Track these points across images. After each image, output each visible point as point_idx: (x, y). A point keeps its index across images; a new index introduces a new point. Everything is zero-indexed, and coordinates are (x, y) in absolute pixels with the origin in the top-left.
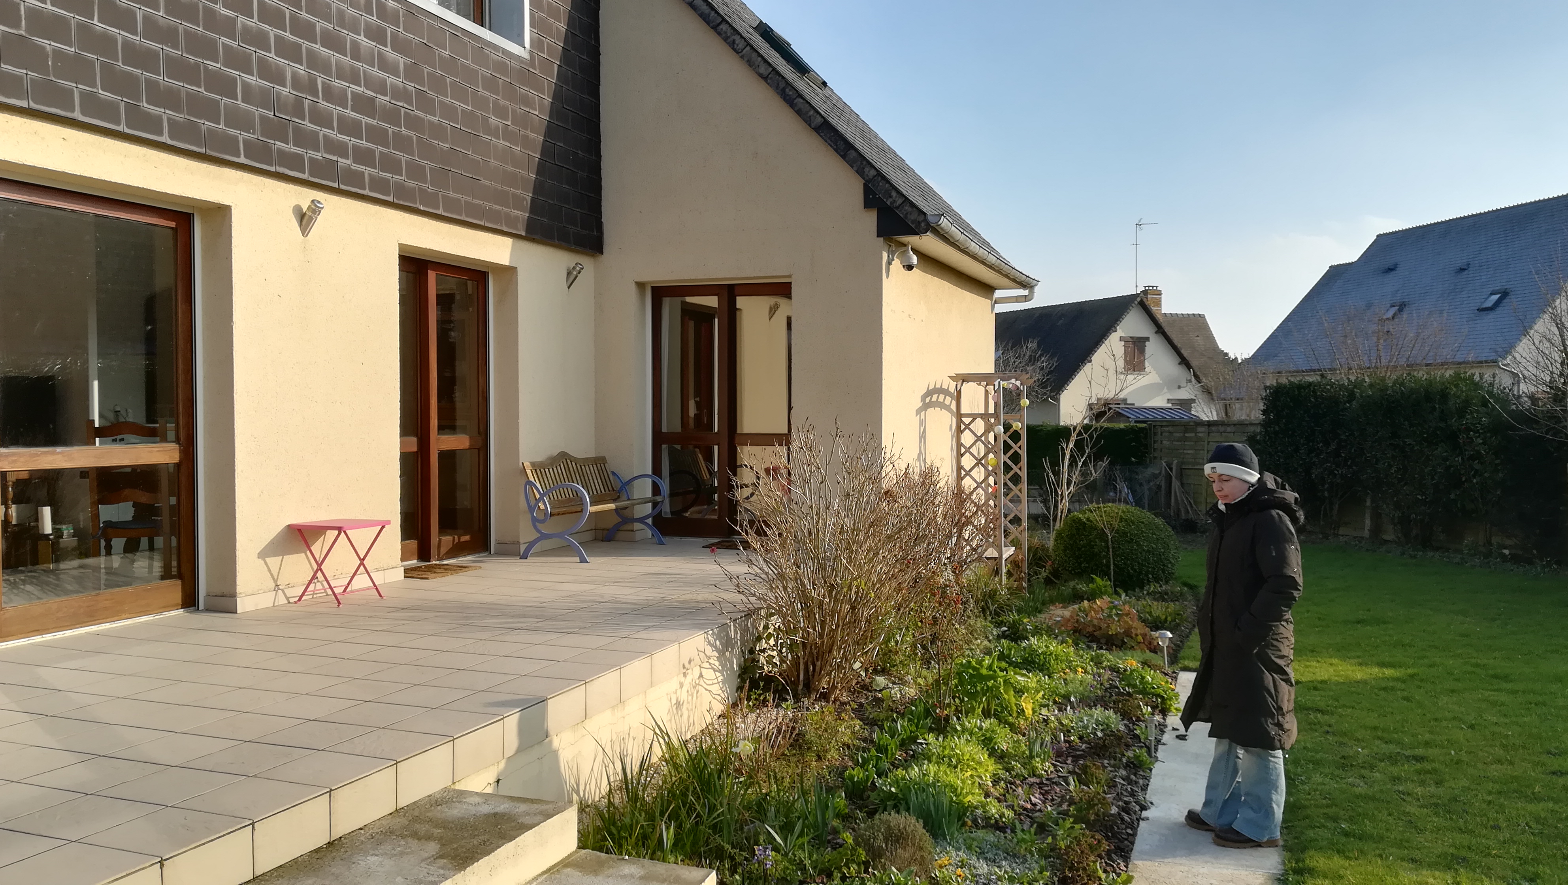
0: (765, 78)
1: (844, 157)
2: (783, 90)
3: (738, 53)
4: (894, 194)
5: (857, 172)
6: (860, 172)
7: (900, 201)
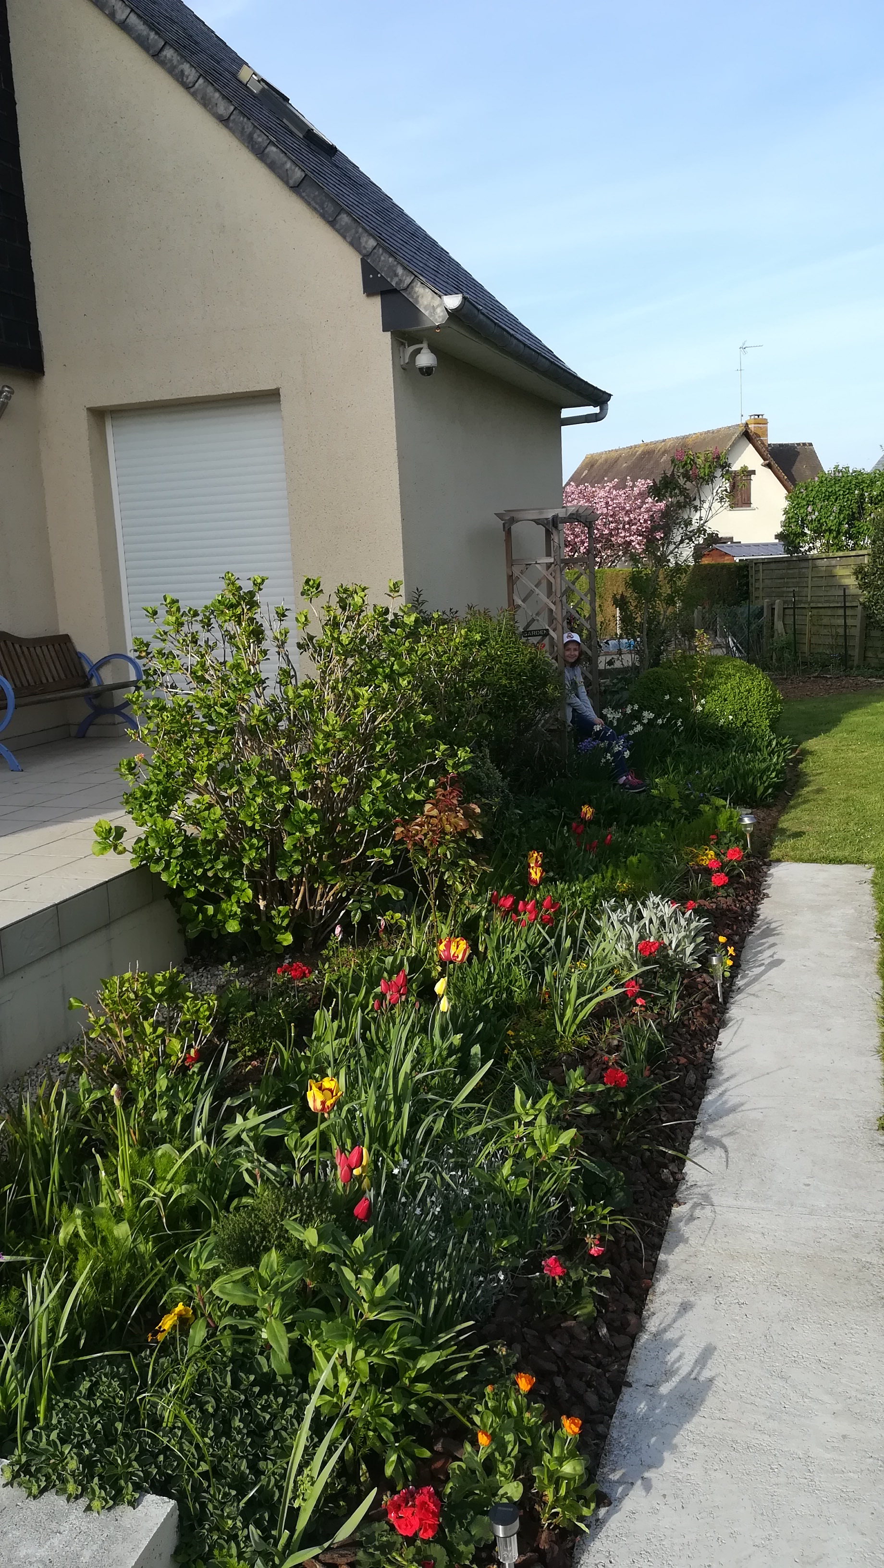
1: (333, 224)
3: (188, 88)
4: (400, 271)
5: (352, 244)
6: (355, 244)
7: (408, 280)
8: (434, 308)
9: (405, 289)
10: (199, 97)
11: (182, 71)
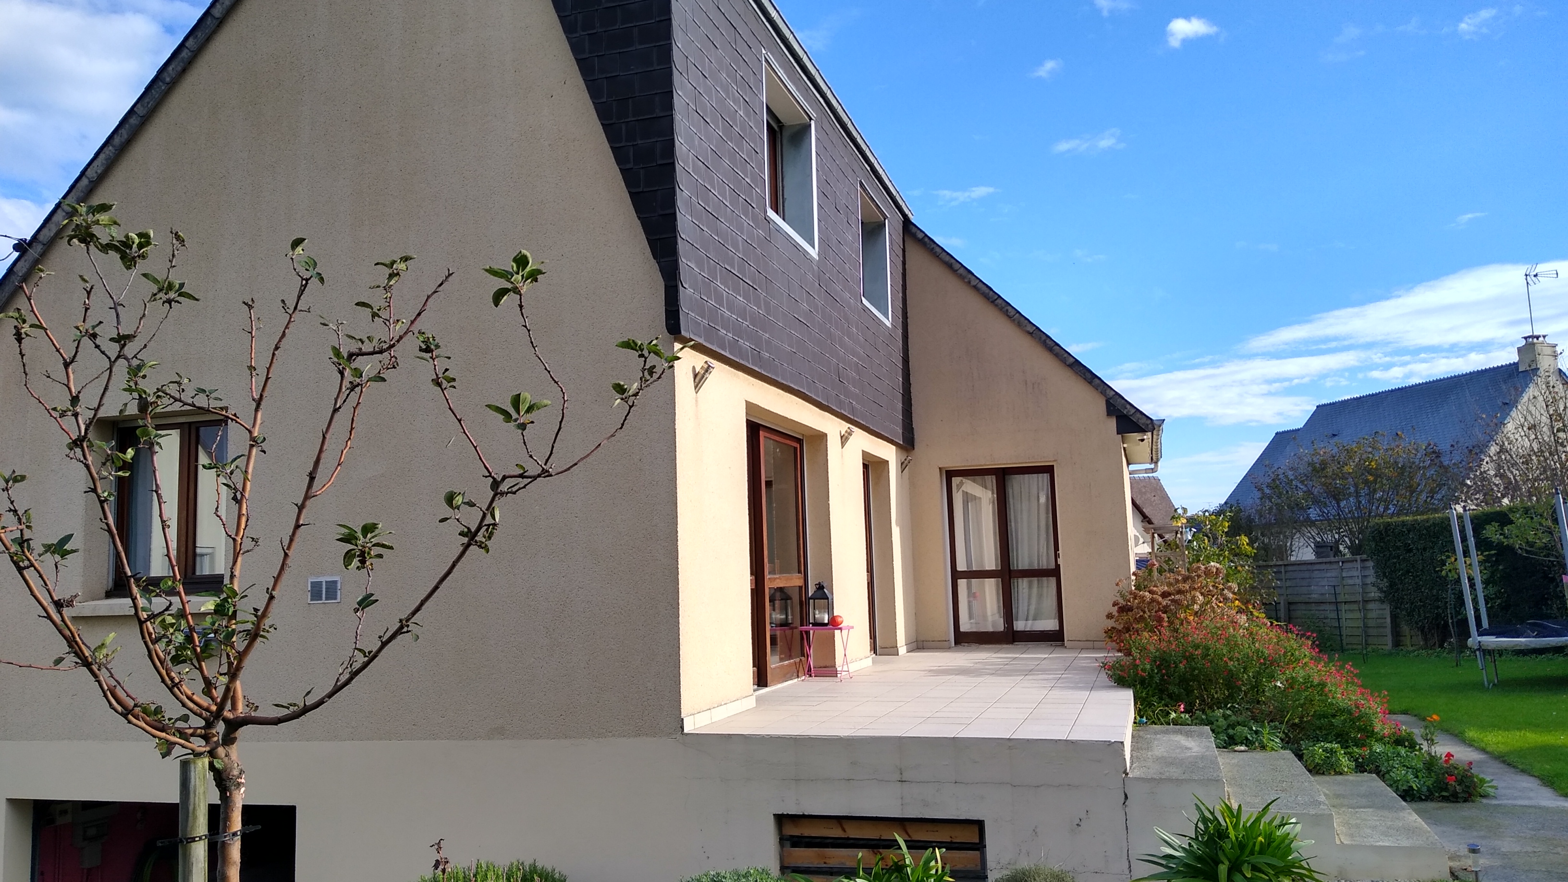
0: (1031, 334)
1: (1090, 383)
2: (1045, 341)
3: (1010, 318)
4: (1128, 406)
5: (1101, 393)
6: (1103, 393)
7: (1133, 411)
8: (1147, 425)
9: (1131, 415)
10: (1016, 322)
11: (1007, 310)
